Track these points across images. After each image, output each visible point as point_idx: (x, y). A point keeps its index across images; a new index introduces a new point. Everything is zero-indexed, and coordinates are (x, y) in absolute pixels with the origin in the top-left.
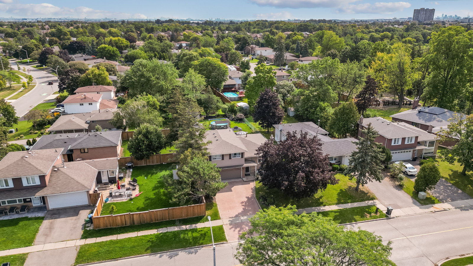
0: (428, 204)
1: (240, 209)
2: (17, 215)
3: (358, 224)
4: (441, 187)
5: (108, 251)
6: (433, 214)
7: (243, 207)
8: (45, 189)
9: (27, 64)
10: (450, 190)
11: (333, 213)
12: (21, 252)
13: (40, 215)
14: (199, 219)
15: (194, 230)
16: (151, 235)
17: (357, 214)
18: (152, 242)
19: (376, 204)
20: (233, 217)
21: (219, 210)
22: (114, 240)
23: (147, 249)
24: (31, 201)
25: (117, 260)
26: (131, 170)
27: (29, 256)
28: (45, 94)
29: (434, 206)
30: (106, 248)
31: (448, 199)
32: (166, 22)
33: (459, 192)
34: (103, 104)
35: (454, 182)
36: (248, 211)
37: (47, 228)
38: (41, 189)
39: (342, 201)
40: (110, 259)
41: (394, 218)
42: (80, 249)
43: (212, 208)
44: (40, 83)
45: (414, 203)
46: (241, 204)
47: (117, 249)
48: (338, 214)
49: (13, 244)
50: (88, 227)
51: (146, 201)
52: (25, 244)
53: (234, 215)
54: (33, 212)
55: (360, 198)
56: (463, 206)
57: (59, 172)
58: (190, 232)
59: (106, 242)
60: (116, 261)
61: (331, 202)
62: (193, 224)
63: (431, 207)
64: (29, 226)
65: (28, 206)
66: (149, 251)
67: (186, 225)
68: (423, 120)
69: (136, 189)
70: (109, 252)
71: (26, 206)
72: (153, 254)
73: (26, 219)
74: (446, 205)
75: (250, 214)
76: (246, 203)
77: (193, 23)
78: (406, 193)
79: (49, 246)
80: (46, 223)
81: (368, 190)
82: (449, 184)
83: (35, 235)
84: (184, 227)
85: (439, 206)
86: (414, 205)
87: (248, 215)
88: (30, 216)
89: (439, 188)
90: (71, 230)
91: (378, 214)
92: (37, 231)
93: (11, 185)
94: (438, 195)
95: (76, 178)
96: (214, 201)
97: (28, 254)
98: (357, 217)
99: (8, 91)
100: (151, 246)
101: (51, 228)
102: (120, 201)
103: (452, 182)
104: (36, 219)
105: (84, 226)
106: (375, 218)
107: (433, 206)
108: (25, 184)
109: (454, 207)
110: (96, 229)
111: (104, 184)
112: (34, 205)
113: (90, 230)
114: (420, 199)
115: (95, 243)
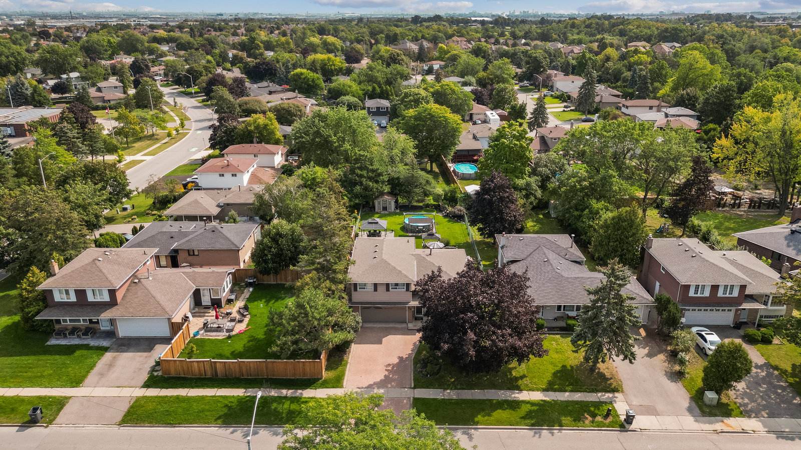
0: (715, 415)
1: (379, 376)
2: (77, 339)
3: (563, 431)
4: (761, 387)
5: (167, 411)
6: (715, 436)
7: (387, 373)
8: (114, 309)
9: (191, 96)
10: (779, 394)
11: (529, 406)
12: (63, 395)
13: (105, 343)
14: (310, 382)
15: (296, 400)
16: (233, 396)
17: (569, 414)
18: (230, 408)
19: (615, 401)
20: (362, 388)
21: (347, 372)
22: (182, 396)
23: (219, 418)
24: (97, 322)
25: (174, 427)
26: (251, 289)
27: (71, 401)
28: (194, 150)
29: (727, 420)
30: (165, 406)
31: (763, 413)
32: (430, 19)
33: (795, 401)
34: (255, 175)
35: (795, 381)
36: (392, 380)
37: (106, 365)
38: (110, 308)
39: (556, 387)
40: (165, 424)
41: (635, 431)
42: (134, 403)
43: (337, 368)
44: (197, 130)
45: (690, 410)
46: (385, 368)
47: (180, 410)
48: (535, 408)
49: (58, 380)
50: (157, 371)
51: (249, 342)
52: (72, 383)
53: (366, 385)
54: (98, 338)
55: (592, 385)
56: (787, 430)
57: (140, 284)
58: (288, 402)
59: (171, 397)
60: (173, 429)
61: (536, 385)
62: (300, 389)
63: (717, 422)
64: (86, 358)
65: (94, 329)
66: (219, 421)
67: (289, 389)
68: (794, 249)
69: (243, 320)
70: (168, 413)
71: (91, 328)
72: (224, 427)
73: (87, 347)
74: (751, 424)
75: (392, 387)
76: (393, 367)
77: (475, 21)
78: (684, 390)
79: (99, 392)
80: (108, 356)
81: (614, 372)
82: (782, 384)
83: (88, 372)
84: (284, 392)
85: (735, 423)
86: (688, 414)
87: (387, 387)
88: (93, 343)
89: (756, 389)
90: (135, 372)
91: (610, 419)
92: (92, 367)
93: (73, 298)
94: (746, 401)
95: (159, 296)
96: (345, 358)
97: (70, 397)
98: (565, 420)
99: (148, 142)
100: (225, 415)
101: (111, 365)
102: (213, 338)
103: (791, 380)
104: (97, 350)
105: (153, 369)
106: (600, 425)
107: (723, 421)
108: (90, 298)
109: (766, 430)
110: (166, 376)
111: (205, 308)
112: (102, 328)
113: (157, 376)
114: (706, 405)
115: (156, 397)
